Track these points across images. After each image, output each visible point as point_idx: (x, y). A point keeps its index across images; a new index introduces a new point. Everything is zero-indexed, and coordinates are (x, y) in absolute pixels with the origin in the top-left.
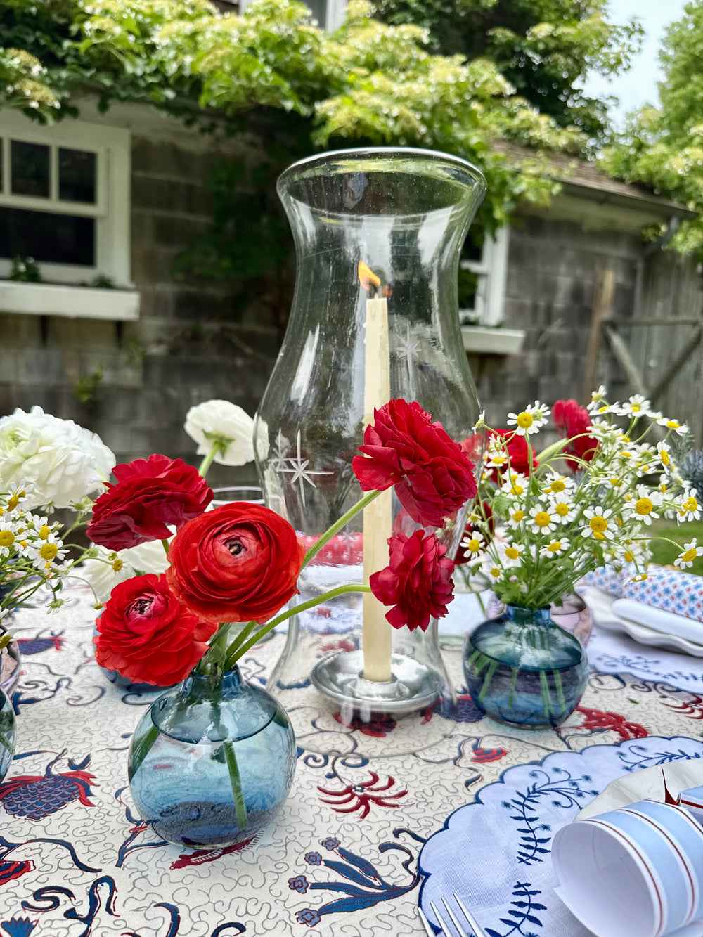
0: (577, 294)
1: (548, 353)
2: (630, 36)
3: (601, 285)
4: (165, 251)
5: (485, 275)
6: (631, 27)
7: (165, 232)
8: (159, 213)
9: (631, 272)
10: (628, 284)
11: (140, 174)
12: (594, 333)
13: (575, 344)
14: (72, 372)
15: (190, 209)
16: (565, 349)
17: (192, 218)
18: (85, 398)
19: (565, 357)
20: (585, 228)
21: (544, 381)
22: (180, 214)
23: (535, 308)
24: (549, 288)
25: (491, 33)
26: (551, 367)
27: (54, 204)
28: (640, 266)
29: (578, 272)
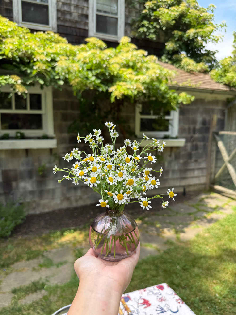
0: (204, 123)
1: (194, 143)
2: (222, 27)
3: (212, 119)
4: (65, 123)
5: (172, 120)
6: (222, 25)
7: (65, 118)
8: (63, 111)
9: (223, 114)
10: (222, 118)
11: (56, 100)
12: (210, 136)
13: (204, 139)
14: (36, 164)
15: (72, 109)
16: (200, 141)
17: (73, 112)
18: (41, 173)
19: (200, 144)
20: (206, 100)
21: (193, 152)
22: (69, 111)
23: (189, 129)
24: (194, 122)
25: (173, 33)
26: (196, 148)
27: (29, 111)
28: (226, 111)
29: (204, 116)
